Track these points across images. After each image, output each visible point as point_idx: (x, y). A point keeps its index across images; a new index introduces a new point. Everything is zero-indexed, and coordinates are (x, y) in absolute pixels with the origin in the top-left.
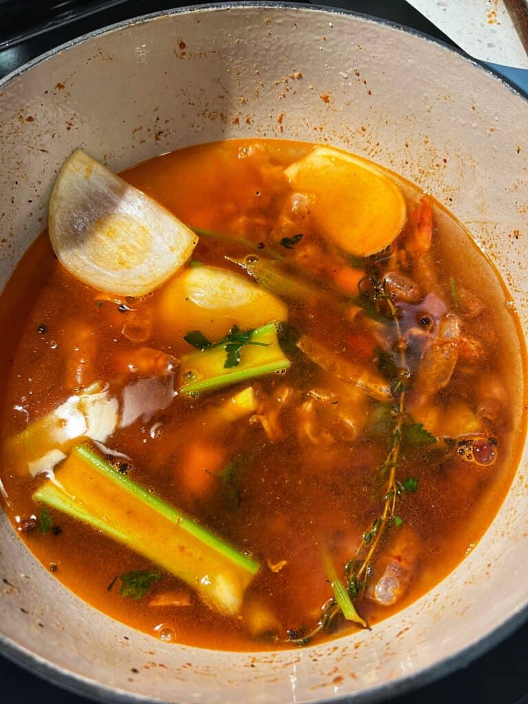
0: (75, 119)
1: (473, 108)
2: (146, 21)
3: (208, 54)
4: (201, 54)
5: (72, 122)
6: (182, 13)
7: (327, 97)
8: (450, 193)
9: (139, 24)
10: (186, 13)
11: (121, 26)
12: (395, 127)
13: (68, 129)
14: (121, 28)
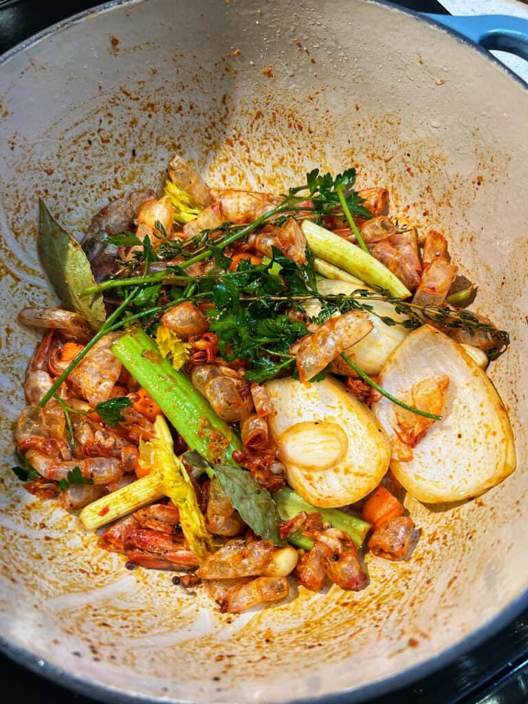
0: (17, 137)
1: (421, 62)
2: (75, 22)
3: (142, 47)
4: (135, 48)
5: (14, 141)
6: (111, 9)
7: (270, 71)
8: (407, 148)
9: (68, 27)
10: (114, 7)
11: (50, 32)
12: (342, 91)
13: (12, 148)
14: (50, 35)
